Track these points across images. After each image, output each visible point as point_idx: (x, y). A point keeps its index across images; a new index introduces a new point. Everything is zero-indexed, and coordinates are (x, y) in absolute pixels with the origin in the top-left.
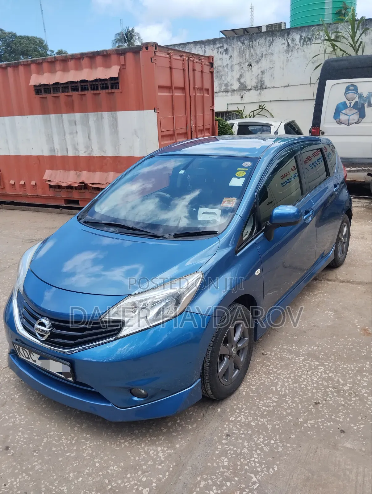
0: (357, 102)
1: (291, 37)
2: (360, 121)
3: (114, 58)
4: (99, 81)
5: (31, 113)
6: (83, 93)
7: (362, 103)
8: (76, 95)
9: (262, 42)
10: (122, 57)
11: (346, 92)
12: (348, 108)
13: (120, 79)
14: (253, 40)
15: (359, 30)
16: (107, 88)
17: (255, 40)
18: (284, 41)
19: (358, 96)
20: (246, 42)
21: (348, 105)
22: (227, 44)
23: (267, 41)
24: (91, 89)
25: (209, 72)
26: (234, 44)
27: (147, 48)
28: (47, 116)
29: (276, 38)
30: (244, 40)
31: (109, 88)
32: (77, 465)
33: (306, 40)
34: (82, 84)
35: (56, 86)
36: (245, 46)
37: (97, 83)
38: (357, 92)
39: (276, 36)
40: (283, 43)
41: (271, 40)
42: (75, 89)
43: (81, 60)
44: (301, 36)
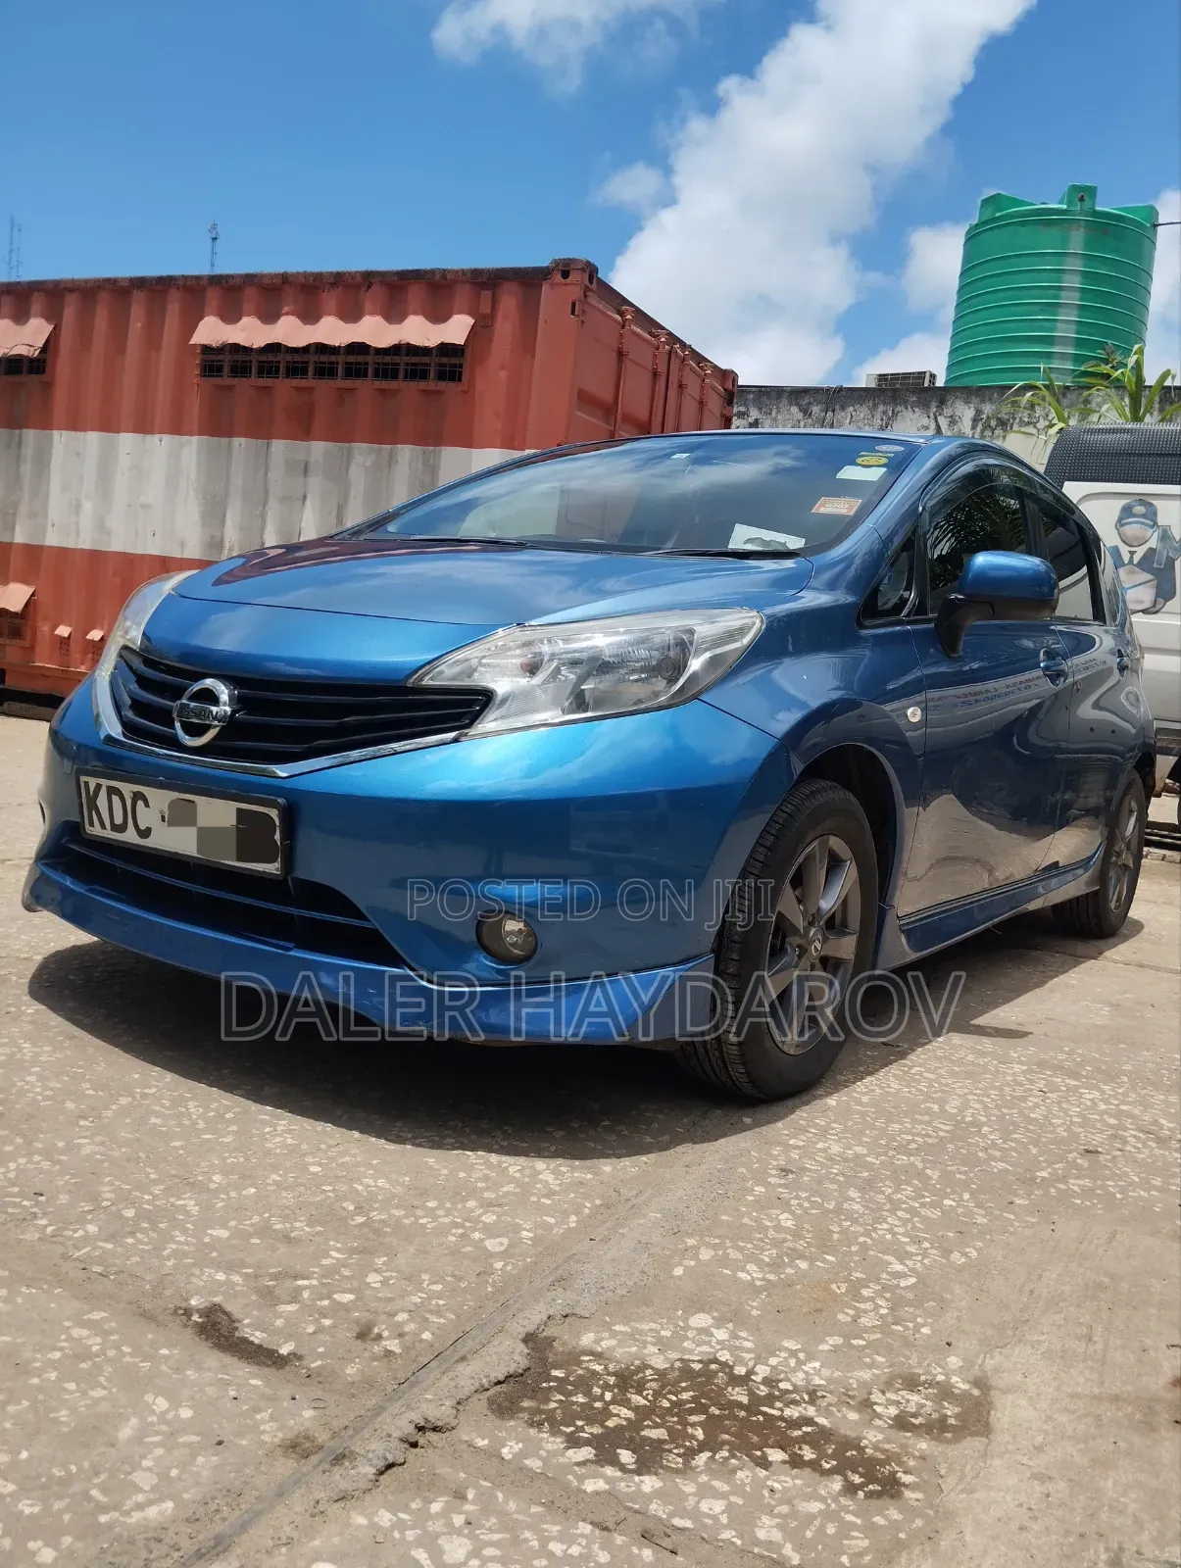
0: (1152, 551)
1: (947, 411)
2: (1158, 607)
3: (463, 293)
4: (404, 351)
5: (177, 428)
6: (349, 383)
7: (1168, 557)
8: (324, 389)
9: (862, 416)
10: (487, 295)
11: (1120, 520)
12: (1124, 565)
13: (468, 353)
14: (837, 407)
15: (1151, 414)
16: (423, 375)
17: (843, 409)
18: (925, 421)
19: (1156, 534)
20: (816, 409)
21: (1126, 558)
22: (760, 409)
23: (878, 416)
24: (376, 375)
25: (718, 414)
26: (778, 412)
27: (565, 275)
28: (224, 441)
29: (903, 408)
30: (810, 403)
31: (432, 376)
32: (238, 1163)
33: (993, 423)
34: (352, 359)
35: (271, 357)
36: (810, 421)
37: (397, 359)
38: (1155, 523)
39: (905, 403)
40: (923, 427)
41: (890, 413)
42: (326, 372)
43: (364, 289)
44: (979, 412)
